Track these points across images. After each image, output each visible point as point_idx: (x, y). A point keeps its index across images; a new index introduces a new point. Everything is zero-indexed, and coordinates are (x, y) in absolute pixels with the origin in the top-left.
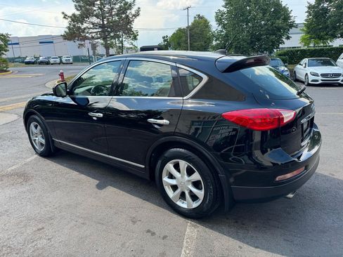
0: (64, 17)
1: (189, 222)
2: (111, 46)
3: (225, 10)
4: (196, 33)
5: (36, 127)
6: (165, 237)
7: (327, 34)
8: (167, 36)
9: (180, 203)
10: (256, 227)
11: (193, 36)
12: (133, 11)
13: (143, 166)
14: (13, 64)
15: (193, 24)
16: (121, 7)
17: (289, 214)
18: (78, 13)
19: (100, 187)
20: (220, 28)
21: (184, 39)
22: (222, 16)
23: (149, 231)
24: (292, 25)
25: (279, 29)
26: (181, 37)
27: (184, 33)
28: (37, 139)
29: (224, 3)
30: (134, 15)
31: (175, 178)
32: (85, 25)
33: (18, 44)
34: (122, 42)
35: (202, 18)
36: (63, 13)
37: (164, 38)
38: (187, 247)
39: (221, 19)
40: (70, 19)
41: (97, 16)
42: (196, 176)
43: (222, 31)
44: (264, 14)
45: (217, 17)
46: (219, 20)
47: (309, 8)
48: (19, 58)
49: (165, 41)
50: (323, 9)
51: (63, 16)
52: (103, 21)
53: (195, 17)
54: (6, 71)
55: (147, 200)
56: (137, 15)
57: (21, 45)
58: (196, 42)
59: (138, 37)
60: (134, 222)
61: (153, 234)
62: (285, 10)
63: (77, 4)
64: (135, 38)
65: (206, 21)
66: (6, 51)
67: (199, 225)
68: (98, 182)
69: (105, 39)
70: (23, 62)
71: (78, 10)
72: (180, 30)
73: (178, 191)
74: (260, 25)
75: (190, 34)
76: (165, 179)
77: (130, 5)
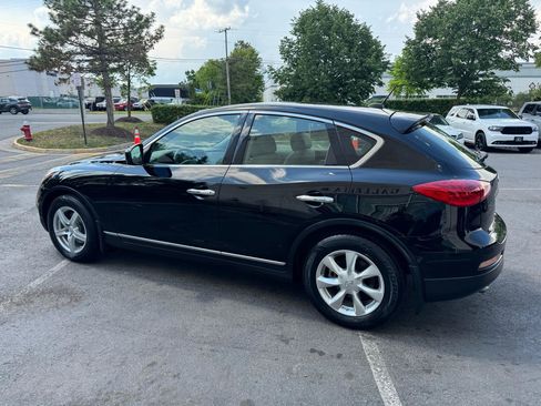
0: (33, 33)
1: (360, 335)
3: (295, 38)
4: (239, 69)
5: (68, 215)
6: (339, 356)
7: (432, 81)
8: (193, 72)
9: (342, 311)
11: (235, 73)
12: (152, 30)
13: (283, 263)
15: (233, 55)
16: (130, 22)
17: (475, 313)
18: (55, 27)
20: (286, 65)
21: (220, 77)
22: (291, 47)
23: (313, 351)
24: (385, 66)
25: (370, 70)
26: (216, 74)
27: (221, 68)
28: (69, 234)
29: (292, 28)
31: (337, 276)
32: (68, 48)
34: (128, 78)
35: (246, 46)
36: (30, 26)
37: (187, 73)
38: (375, 364)
39: (288, 52)
40: (42, 36)
41: (90, 35)
42: (372, 270)
43: (289, 69)
44: (350, 48)
45: (282, 48)
46: (285, 53)
47: (408, 43)
49: (190, 78)
50: (426, 46)
51: (30, 30)
52: (101, 43)
53: (236, 45)
56: (158, 37)
58: (239, 83)
59: (156, 72)
60: (286, 342)
61: (321, 353)
62: (377, 44)
63: (55, 13)
64: (151, 72)
65: (253, 51)
71: (55, 22)
72: (212, 62)
73: (341, 294)
74: (345, 64)
75: (231, 70)
76: (320, 279)
77: (147, 21)
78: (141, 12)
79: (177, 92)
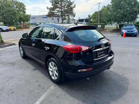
0: (47, 9)
1: (54, 84)
2: (65, 19)
3: (111, 4)
6: (43, 88)
8: (90, 15)
9: (53, 78)
10: (76, 89)
11: (101, 15)
14: (32, 25)
18: (53, 7)
19: (34, 70)
21: (97, 16)
23: (39, 85)
27: (97, 13)
29: (111, 1)
30: (73, 7)
32: (55, 11)
33: (35, 18)
34: (69, 18)
35: (106, 7)
36: (47, 7)
38: (48, 92)
40: (49, 9)
41: (59, 8)
42: (56, 68)
44: (129, 5)
48: (35, 23)
49: (89, 17)
51: (47, 8)
52: (61, 10)
53: (103, 7)
54: (28, 28)
55: (46, 76)
57: (36, 19)
58: (102, 17)
59: (75, 16)
60: (37, 82)
63: (52, 4)
66: (29, 21)
67: (57, 86)
68: (34, 68)
69: (62, 16)
70: (36, 25)
76: (49, 68)
77: (72, 3)
78: (71, 1)
79: (84, 21)
